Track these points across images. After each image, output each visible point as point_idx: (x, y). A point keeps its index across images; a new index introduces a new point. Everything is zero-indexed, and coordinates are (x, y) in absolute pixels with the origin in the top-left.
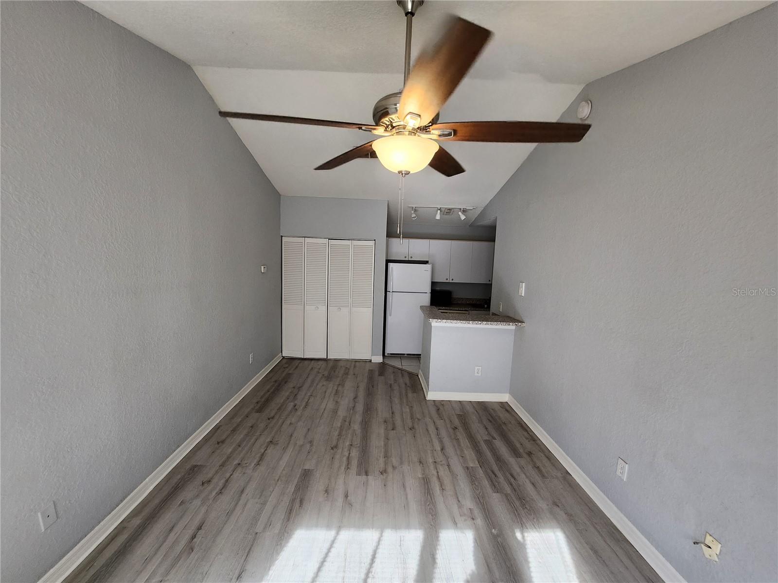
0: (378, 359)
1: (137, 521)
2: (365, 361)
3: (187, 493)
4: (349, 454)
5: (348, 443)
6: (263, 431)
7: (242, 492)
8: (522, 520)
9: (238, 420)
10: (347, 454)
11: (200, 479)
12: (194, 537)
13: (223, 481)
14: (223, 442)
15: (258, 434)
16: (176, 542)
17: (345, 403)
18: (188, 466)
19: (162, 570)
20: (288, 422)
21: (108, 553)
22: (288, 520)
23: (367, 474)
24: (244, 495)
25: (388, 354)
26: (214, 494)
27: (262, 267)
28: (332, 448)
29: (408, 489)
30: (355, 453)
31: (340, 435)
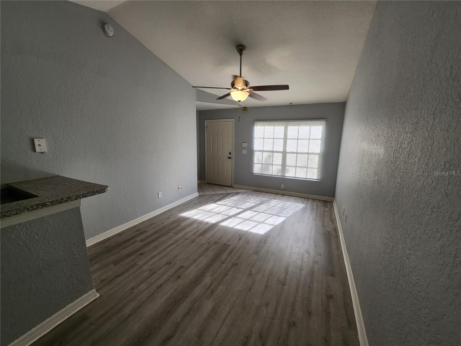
4: (227, 257)
5: (224, 265)
10: (229, 258)
23: (225, 244)
28: (237, 264)
29: (212, 234)
30: (224, 256)
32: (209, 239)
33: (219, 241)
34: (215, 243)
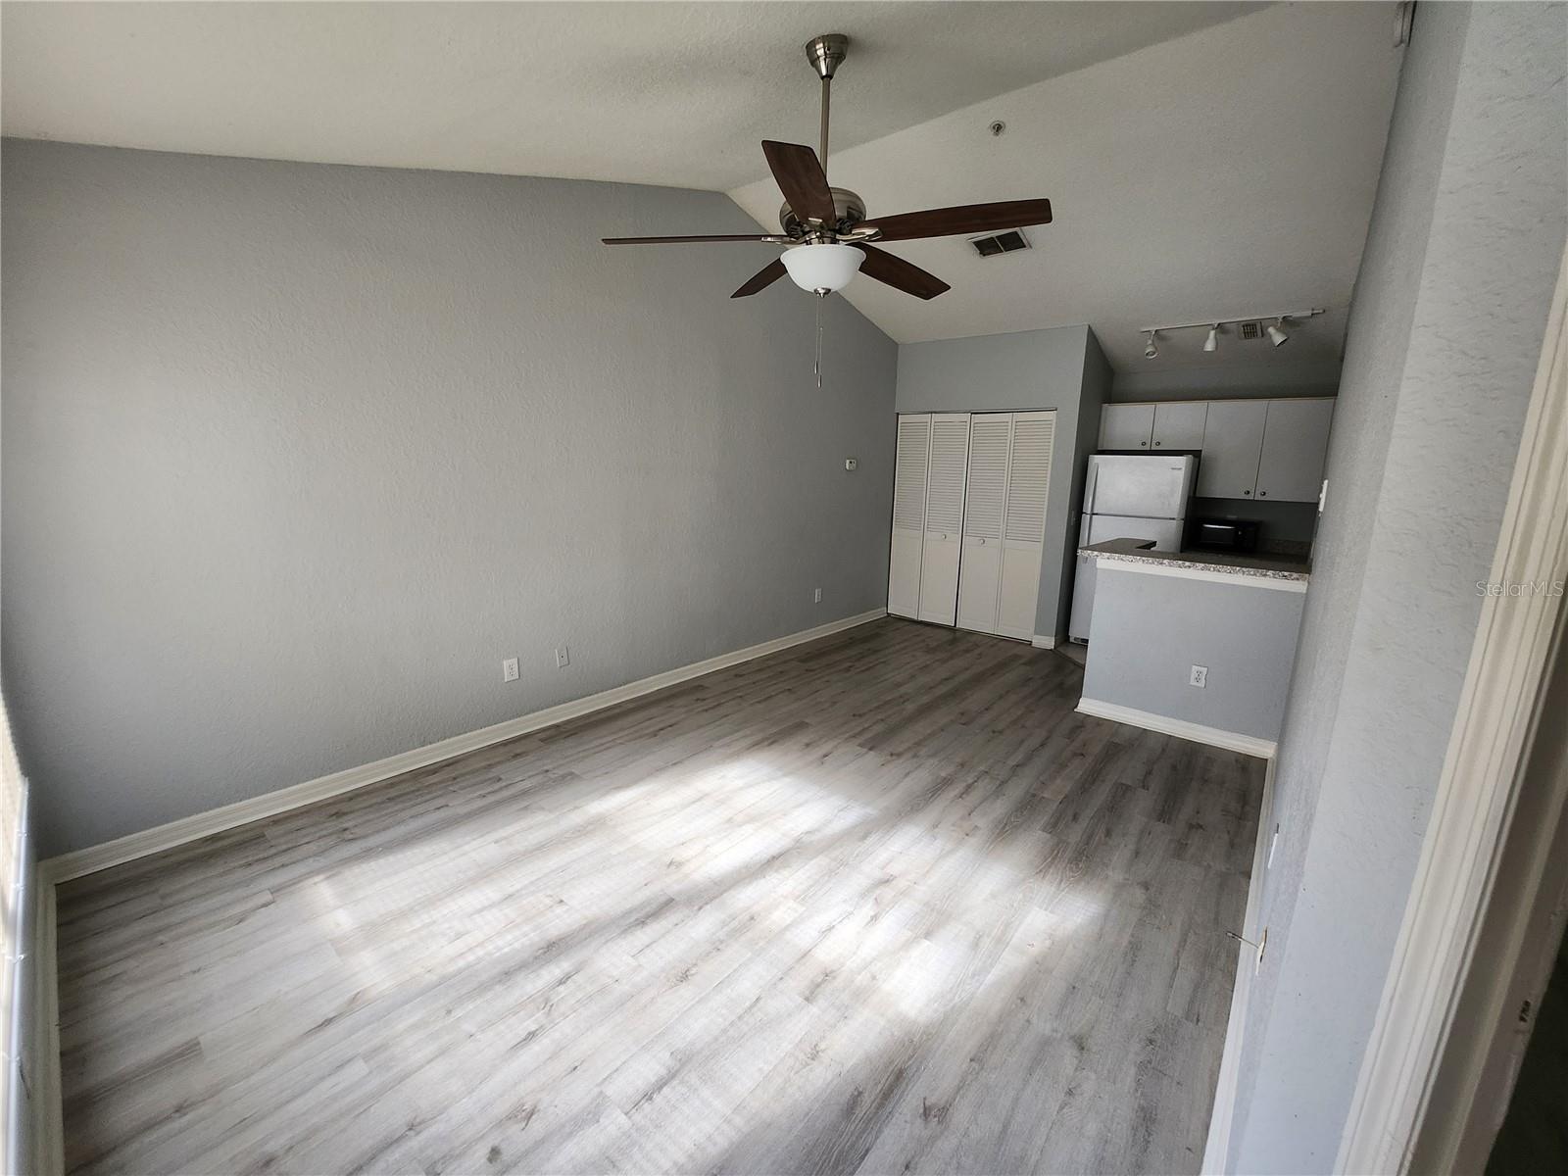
0: (1047, 642)
1: (631, 706)
2: (1018, 642)
3: (680, 702)
4: (871, 726)
5: (880, 716)
6: (793, 678)
7: (726, 716)
8: (1050, 867)
9: (772, 663)
11: (699, 695)
12: (662, 729)
13: (715, 704)
14: (741, 676)
15: (783, 679)
16: (647, 728)
17: (923, 679)
18: (696, 684)
19: (627, 738)
20: (826, 679)
21: (603, 715)
22: (748, 749)
23: (871, 749)
24: (725, 719)
25: (1075, 639)
26: (699, 709)
27: (848, 461)
28: (855, 716)
29: (907, 779)
30: (878, 728)
31: (878, 707)
32: (920, 766)
33: (889, 758)
34: (899, 755)
